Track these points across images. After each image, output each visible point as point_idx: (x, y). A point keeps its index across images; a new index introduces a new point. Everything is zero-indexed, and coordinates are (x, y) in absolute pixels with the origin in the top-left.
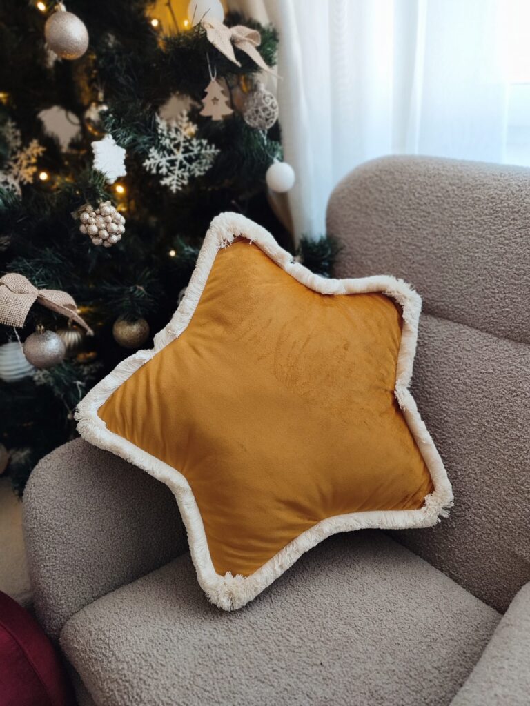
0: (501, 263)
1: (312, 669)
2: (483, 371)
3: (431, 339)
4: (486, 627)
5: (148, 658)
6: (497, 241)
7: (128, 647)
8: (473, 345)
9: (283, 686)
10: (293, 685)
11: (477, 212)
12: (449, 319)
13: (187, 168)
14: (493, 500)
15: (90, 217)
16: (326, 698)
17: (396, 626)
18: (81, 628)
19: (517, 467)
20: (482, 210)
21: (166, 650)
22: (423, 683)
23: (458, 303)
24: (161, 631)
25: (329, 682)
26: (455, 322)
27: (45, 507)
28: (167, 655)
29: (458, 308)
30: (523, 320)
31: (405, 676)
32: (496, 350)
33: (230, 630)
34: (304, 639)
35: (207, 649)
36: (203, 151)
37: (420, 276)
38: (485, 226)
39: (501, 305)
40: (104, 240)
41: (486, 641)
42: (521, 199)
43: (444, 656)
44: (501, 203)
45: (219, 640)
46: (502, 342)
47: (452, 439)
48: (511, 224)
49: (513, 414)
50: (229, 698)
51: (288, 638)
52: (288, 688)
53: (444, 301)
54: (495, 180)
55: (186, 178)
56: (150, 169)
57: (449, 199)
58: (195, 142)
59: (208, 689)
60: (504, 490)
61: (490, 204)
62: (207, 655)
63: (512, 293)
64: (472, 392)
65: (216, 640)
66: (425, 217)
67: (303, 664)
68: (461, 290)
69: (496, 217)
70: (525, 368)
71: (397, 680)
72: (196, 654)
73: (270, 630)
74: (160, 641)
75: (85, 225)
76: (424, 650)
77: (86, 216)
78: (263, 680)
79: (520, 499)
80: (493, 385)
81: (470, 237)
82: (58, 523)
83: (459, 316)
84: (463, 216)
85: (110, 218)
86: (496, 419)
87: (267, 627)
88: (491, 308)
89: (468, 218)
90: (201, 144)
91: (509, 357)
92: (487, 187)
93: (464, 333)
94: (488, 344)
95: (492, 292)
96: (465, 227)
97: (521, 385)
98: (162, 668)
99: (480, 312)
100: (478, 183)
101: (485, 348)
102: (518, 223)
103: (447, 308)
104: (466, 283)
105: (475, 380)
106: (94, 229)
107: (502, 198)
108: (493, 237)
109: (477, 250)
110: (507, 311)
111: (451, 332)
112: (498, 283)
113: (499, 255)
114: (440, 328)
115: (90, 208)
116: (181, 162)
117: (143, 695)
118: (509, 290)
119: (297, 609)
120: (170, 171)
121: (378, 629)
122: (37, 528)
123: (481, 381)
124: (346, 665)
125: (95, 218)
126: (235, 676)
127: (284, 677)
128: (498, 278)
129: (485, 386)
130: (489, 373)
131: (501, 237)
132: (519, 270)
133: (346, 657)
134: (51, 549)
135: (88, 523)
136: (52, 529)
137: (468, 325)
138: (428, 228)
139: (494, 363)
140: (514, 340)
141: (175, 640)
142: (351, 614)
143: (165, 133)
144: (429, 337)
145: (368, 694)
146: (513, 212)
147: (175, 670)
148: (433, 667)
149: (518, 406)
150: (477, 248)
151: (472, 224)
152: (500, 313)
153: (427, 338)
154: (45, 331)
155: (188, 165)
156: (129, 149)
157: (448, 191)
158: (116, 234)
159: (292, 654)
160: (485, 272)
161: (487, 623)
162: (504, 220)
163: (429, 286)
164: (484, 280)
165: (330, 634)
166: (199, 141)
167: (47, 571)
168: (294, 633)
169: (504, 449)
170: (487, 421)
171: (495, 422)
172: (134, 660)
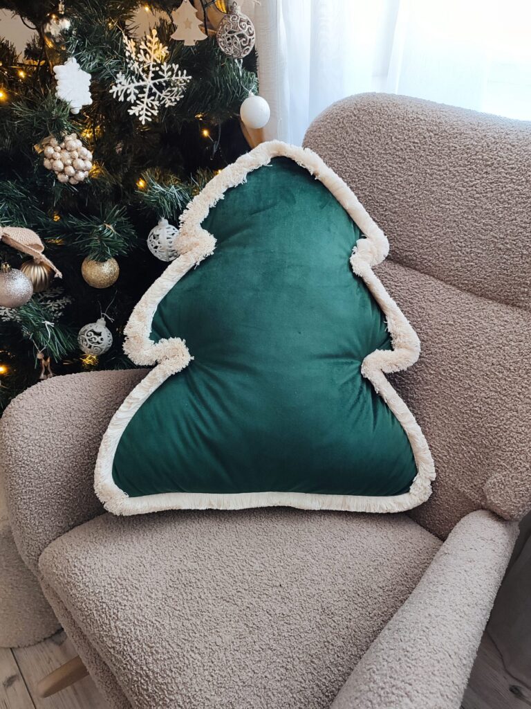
0: (470, 217)
1: (272, 590)
2: (444, 322)
3: (398, 288)
4: (427, 553)
5: (123, 582)
6: (468, 194)
7: (104, 573)
8: (437, 297)
9: (246, 604)
10: (254, 603)
11: (452, 163)
12: (416, 269)
13: (157, 96)
14: (443, 442)
15: (55, 151)
16: (283, 614)
17: (348, 552)
18: (59, 555)
19: (466, 413)
20: (457, 160)
21: (140, 574)
22: (369, 600)
23: (426, 255)
24: (134, 558)
25: (286, 601)
26: (422, 273)
27: (20, 445)
28: (141, 579)
29: (426, 259)
30: (485, 275)
31: (353, 595)
32: (458, 303)
33: (198, 556)
34: (265, 564)
35: (177, 573)
36: (174, 78)
37: (392, 224)
38: (458, 178)
39: (467, 259)
40: (70, 177)
41: (426, 564)
42: (495, 152)
43: (389, 578)
44: (476, 155)
45: (188, 566)
46: (464, 295)
47: (411, 385)
48: (483, 177)
49: (467, 365)
50: (197, 616)
51: (251, 563)
52: (251, 606)
53: (413, 251)
54: (472, 129)
55: (156, 108)
56: (118, 97)
57: (425, 146)
58: (165, 67)
59: (178, 608)
60: (453, 433)
61: (465, 155)
62: (178, 579)
63: (478, 248)
64: (432, 342)
65: (186, 566)
66: (400, 163)
67: (264, 586)
68: (430, 241)
69: (470, 169)
70: (483, 322)
71: (347, 598)
72: (168, 578)
73: (236, 557)
74: (134, 567)
75: (50, 159)
76: (372, 572)
77: (50, 150)
78: (228, 600)
79: (467, 443)
80: (452, 337)
82: (33, 460)
83: (426, 267)
84: (438, 165)
85: (76, 154)
86: (451, 369)
87: (233, 554)
88: (457, 261)
89: (442, 168)
90: (171, 70)
91: (469, 310)
92: (463, 135)
93: (430, 284)
94: (451, 297)
95: (459, 246)
96: (438, 177)
97: (477, 338)
98: (137, 591)
99: (446, 264)
100: (455, 131)
101: (447, 300)
102: (490, 177)
103: (415, 258)
104: (436, 234)
105: (436, 331)
106: (59, 165)
107: (477, 149)
108: (465, 190)
109: (448, 202)
110: (472, 266)
111: (417, 282)
112: (466, 237)
113: (470, 208)
114: (407, 278)
115: (54, 141)
116: (151, 89)
117: (119, 615)
118: (475, 244)
119: (260, 537)
120: (138, 99)
121: (332, 555)
122: (13, 464)
123: (441, 332)
124: (302, 586)
125: (60, 152)
126: (203, 597)
127: (247, 597)
128: (466, 231)
129: (445, 336)
130: (450, 325)
131: (472, 190)
132: (487, 225)
133: (303, 580)
134: (27, 483)
135: (63, 459)
136: (27, 465)
137: (434, 276)
138: (402, 175)
139: (454, 316)
140: (475, 294)
141: (148, 566)
142: (309, 542)
143: (133, 56)
144: (396, 286)
145: (320, 610)
146: (486, 166)
147: (148, 593)
148: (379, 587)
149: (473, 358)
150: (449, 200)
151: (446, 174)
152: (465, 267)
153: (393, 287)
154: (10, 270)
155: (158, 93)
156: (95, 74)
157: (425, 138)
158: (83, 171)
159: (254, 577)
160: (454, 225)
161: (428, 549)
162: (477, 172)
163: (400, 235)
164: (452, 232)
165: (289, 560)
166: (169, 66)
167: (24, 503)
168: (256, 559)
169: (457, 396)
170: (444, 370)
171: (451, 371)
172: (111, 584)
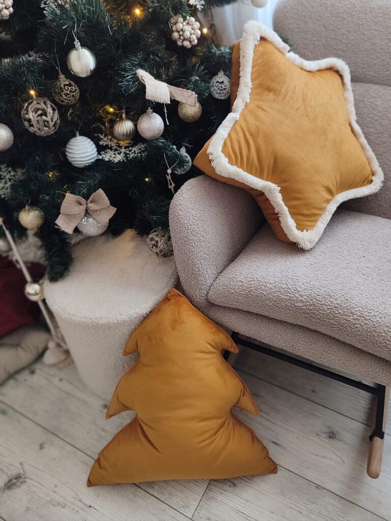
1: (362, 259)
5: (287, 277)
8: (378, 94)
20: (376, 14)
21: (293, 271)
23: (367, 71)
24: (282, 266)
26: (365, 83)
28: (296, 273)
29: (367, 74)
34: (349, 250)
38: (379, 24)
40: (190, 43)
44: (387, 9)
57: (355, 9)
62: (314, 267)
65: (312, 261)
66: (342, 21)
67: (357, 259)
74: (286, 270)
81: (371, 31)
83: (368, 79)
87: (330, 251)
94: (387, 92)
99: (381, 74)
111: (364, 89)
125: (186, 26)
138: (345, 28)
150: (376, 38)
151: (371, 23)
157: (354, 4)
164: (381, 55)
